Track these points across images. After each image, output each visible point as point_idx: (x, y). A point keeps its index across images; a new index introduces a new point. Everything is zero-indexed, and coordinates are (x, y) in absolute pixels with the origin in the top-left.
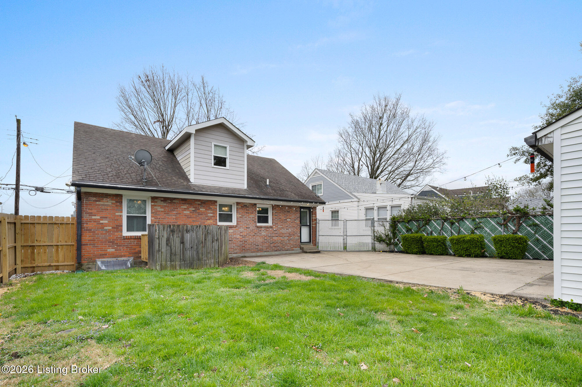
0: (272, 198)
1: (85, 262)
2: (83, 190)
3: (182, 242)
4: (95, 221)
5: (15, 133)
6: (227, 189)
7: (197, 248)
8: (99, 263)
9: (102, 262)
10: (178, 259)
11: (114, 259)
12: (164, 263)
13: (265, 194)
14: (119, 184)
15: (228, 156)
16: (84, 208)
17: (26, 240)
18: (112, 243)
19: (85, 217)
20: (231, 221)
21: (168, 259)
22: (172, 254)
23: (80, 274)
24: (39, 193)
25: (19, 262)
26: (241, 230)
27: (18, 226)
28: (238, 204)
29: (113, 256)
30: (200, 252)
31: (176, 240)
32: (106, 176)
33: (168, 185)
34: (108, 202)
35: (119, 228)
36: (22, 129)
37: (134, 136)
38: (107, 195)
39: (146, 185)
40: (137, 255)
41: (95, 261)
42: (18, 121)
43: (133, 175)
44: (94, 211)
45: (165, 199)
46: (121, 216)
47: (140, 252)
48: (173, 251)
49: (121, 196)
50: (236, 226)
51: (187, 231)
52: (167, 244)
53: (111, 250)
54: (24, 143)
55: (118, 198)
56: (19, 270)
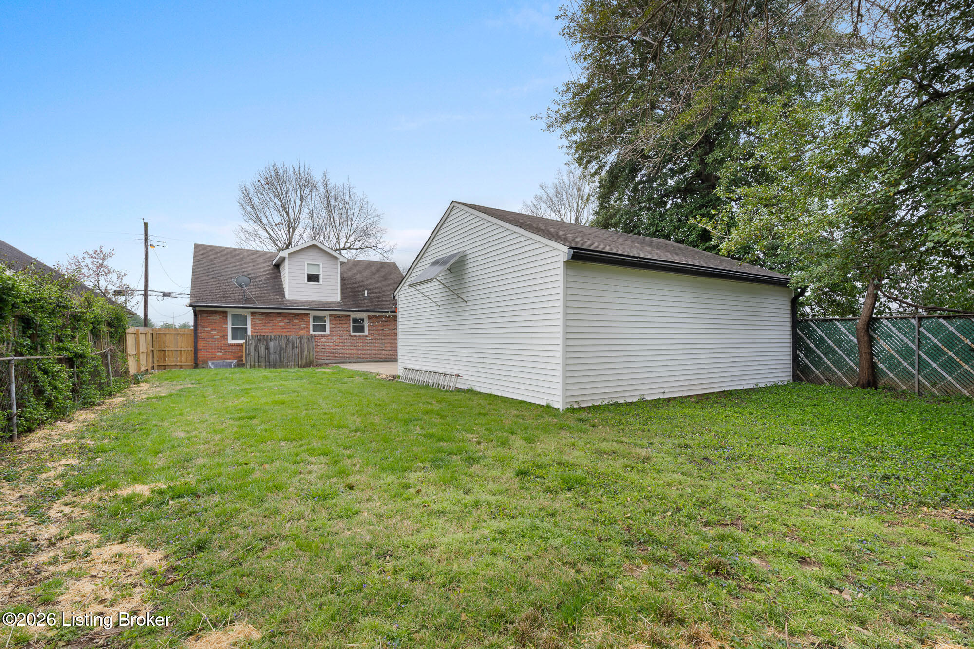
0: (364, 309)
1: (200, 362)
2: (198, 309)
3: (267, 348)
4: (207, 332)
5: (143, 236)
6: (320, 303)
7: (280, 353)
8: (210, 364)
9: (213, 363)
10: (264, 361)
11: (222, 361)
12: (253, 363)
13: (358, 306)
14: (224, 303)
15: (321, 273)
16: (199, 322)
17: (160, 346)
18: (220, 348)
19: (200, 329)
20: (325, 331)
21: (256, 360)
22: (259, 357)
23: (197, 370)
24: (166, 298)
25: (155, 361)
26: (334, 339)
27: (155, 335)
28: (331, 315)
29: (220, 358)
30: (282, 356)
31: (262, 346)
32: (215, 298)
33: (264, 302)
34: (217, 317)
35: (225, 337)
36: (149, 232)
37: (245, 252)
38: (216, 312)
39: (245, 304)
40: (239, 359)
41: (207, 362)
42: (146, 224)
43: (236, 295)
44: (205, 324)
45: (262, 314)
46: (227, 328)
47: (242, 356)
48: (260, 355)
49: (226, 312)
50: (329, 336)
51: (271, 340)
52: (255, 350)
53: (219, 354)
54: (151, 246)
55: (224, 314)
56: (156, 367)
